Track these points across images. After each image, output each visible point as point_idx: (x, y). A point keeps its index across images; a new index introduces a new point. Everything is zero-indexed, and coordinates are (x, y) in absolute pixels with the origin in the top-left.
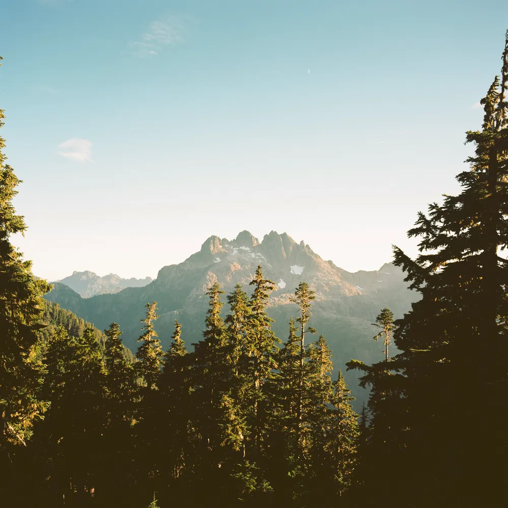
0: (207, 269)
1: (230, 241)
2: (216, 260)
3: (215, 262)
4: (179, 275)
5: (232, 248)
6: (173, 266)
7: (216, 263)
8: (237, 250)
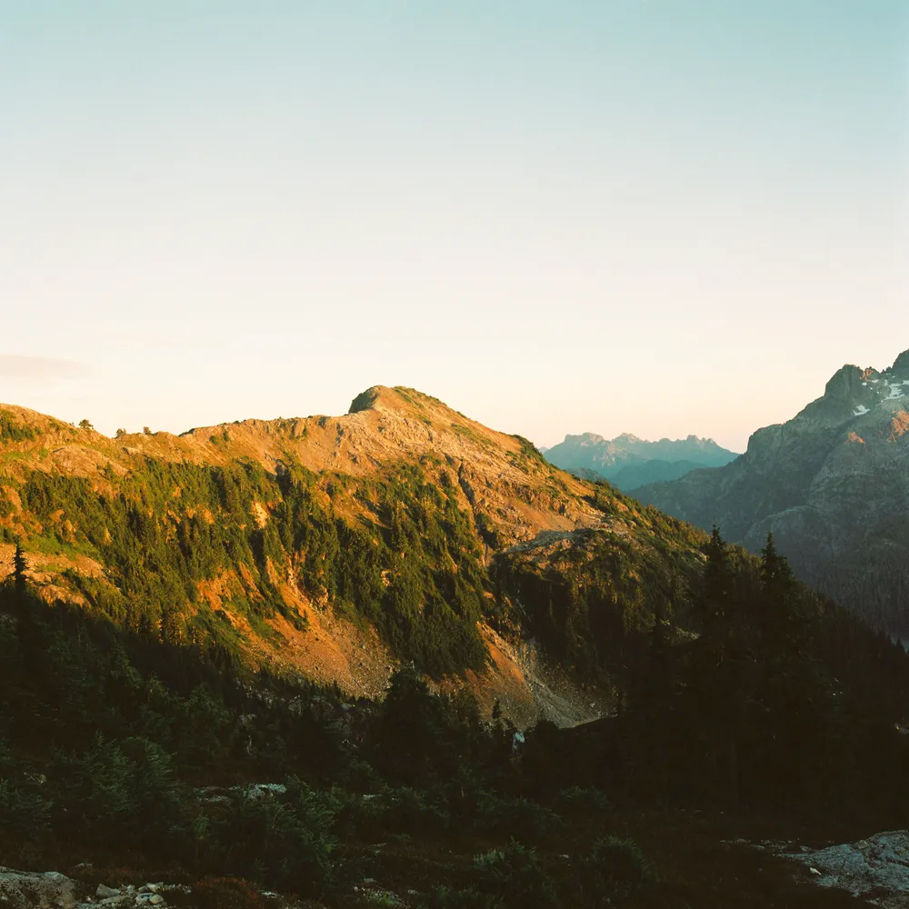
0: (842, 429)
1: (880, 372)
2: (858, 411)
3: (857, 414)
4: (790, 442)
5: (886, 384)
6: (775, 428)
7: (858, 417)
8: (899, 388)
